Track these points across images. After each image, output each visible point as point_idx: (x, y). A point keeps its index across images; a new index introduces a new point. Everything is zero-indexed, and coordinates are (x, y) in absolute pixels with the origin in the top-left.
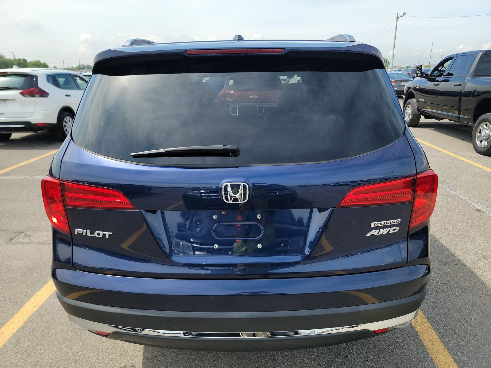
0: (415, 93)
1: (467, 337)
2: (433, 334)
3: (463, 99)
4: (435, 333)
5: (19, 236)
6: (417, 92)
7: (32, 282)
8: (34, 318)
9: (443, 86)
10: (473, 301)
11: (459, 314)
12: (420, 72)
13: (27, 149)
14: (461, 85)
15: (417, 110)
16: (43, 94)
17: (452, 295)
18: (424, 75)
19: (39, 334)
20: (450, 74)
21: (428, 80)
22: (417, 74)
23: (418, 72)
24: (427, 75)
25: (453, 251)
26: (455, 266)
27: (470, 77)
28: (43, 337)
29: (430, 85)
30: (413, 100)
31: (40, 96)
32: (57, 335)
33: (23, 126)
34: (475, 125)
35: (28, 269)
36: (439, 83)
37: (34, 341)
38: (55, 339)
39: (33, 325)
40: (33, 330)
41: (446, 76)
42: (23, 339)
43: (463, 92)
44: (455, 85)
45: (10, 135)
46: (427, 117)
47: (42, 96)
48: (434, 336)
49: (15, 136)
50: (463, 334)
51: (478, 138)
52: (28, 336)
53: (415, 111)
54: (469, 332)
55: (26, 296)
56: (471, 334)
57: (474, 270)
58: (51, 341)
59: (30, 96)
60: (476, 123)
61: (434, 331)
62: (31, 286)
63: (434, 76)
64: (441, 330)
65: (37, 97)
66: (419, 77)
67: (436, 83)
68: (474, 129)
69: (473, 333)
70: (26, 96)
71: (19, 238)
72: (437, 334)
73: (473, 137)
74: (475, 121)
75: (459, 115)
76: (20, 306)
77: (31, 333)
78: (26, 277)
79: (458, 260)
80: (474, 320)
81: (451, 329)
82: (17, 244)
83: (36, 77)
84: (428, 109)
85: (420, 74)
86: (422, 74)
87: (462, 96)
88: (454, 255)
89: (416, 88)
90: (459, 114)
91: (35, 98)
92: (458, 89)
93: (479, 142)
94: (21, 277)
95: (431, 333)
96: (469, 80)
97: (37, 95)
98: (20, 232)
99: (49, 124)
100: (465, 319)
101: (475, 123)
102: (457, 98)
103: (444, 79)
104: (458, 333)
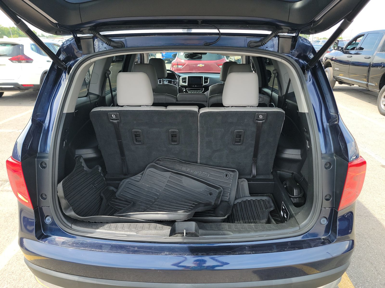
0: (332, 62)
1: (377, 285)
2: (348, 282)
3: (372, 69)
4: (350, 281)
5: (4, 184)
6: (333, 62)
7: (14, 228)
8: (13, 261)
9: (355, 58)
10: (381, 251)
11: (370, 263)
12: (336, 46)
13: (16, 106)
14: (370, 58)
15: (333, 77)
16: (28, 60)
17: (364, 245)
18: (340, 49)
19: (17, 276)
20: (361, 49)
21: (343, 53)
22: (334, 47)
23: (335, 46)
24: (342, 48)
25: (364, 203)
26: (366, 217)
27: (378, 51)
28: (19, 280)
29: (344, 57)
30: (330, 69)
31: (26, 62)
32: (31, 278)
33: (12, 86)
34: (381, 92)
35: (10, 215)
36: (352, 55)
37: (12, 284)
38: (30, 282)
39: (12, 268)
40: (11, 273)
41: (358, 50)
42: (3, 281)
43: (372, 63)
44: (365, 58)
45: (3, 93)
46: (341, 82)
47: (27, 62)
48: (350, 284)
49: (6, 94)
50: (374, 282)
51: (383, 102)
52: (7, 279)
53: (331, 78)
54: (379, 280)
55: (8, 240)
56: (381, 283)
57: (382, 221)
58: (26, 284)
59: (17, 62)
60: (382, 90)
61: (349, 279)
62: (12, 231)
63: (348, 49)
64: (355, 278)
65: (23, 63)
66: (336, 50)
67: (350, 55)
68: (379, 95)
69: (382, 282)
70: (14, 61)
71: (4, 186)
72: (352, 281)
73: (378, 101)
74: (380, 88)
75: (368, 83)
76: (2, 249)
77: (10, 275)
78: (8, 222)
79: (368, 212)
80: (383, 269)
81: (363, 277)
82: (3, 191)
83: (22, 46)
84: (342, 77)
85: (337, 47)
86: (338, 47)
87: (370, 67)
88: (364, 207)
89: (333, 59)
90: (368, 81)
91: (21, 63)
92: (368, 61)
93: (383, 105)
94: (4, 223)
95: (347, 281)
96: (377, 54)
97: (24, 61)
98: (6, 181)
99: (34, 85)
100: (375, 267)
101: (380, 90)
102: (367, 68)
103: (356, 52)
104: (370, 281)
